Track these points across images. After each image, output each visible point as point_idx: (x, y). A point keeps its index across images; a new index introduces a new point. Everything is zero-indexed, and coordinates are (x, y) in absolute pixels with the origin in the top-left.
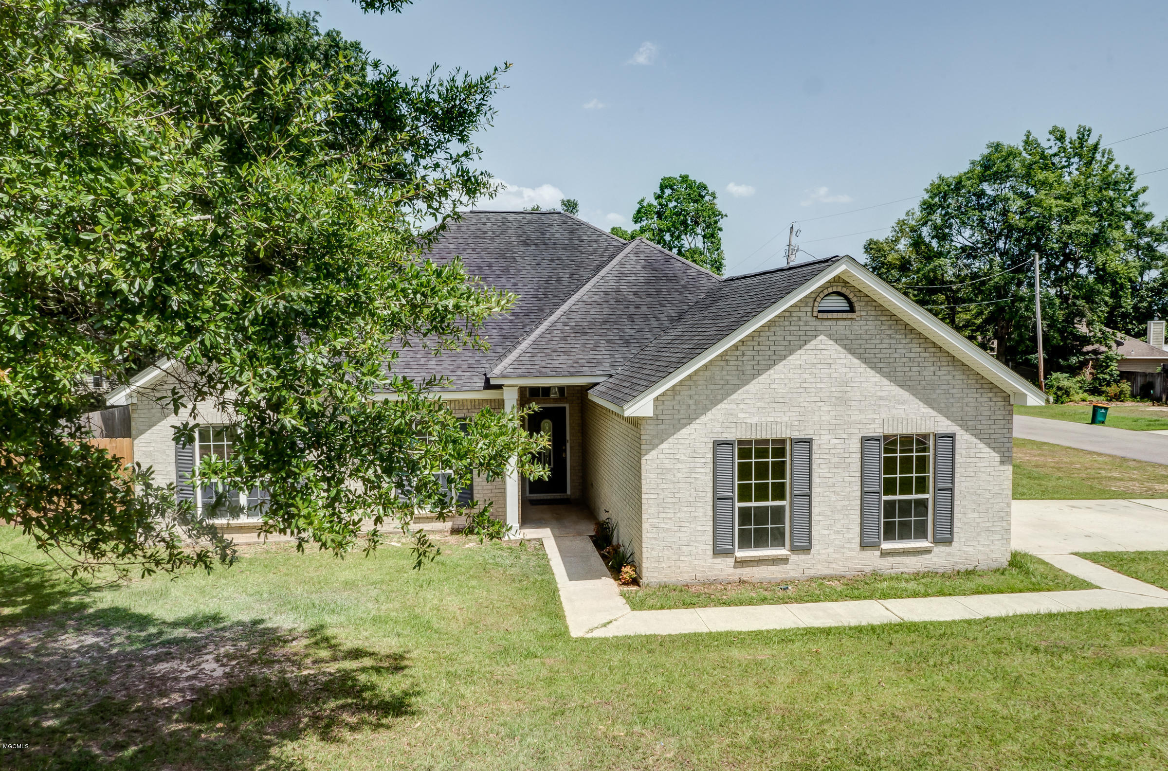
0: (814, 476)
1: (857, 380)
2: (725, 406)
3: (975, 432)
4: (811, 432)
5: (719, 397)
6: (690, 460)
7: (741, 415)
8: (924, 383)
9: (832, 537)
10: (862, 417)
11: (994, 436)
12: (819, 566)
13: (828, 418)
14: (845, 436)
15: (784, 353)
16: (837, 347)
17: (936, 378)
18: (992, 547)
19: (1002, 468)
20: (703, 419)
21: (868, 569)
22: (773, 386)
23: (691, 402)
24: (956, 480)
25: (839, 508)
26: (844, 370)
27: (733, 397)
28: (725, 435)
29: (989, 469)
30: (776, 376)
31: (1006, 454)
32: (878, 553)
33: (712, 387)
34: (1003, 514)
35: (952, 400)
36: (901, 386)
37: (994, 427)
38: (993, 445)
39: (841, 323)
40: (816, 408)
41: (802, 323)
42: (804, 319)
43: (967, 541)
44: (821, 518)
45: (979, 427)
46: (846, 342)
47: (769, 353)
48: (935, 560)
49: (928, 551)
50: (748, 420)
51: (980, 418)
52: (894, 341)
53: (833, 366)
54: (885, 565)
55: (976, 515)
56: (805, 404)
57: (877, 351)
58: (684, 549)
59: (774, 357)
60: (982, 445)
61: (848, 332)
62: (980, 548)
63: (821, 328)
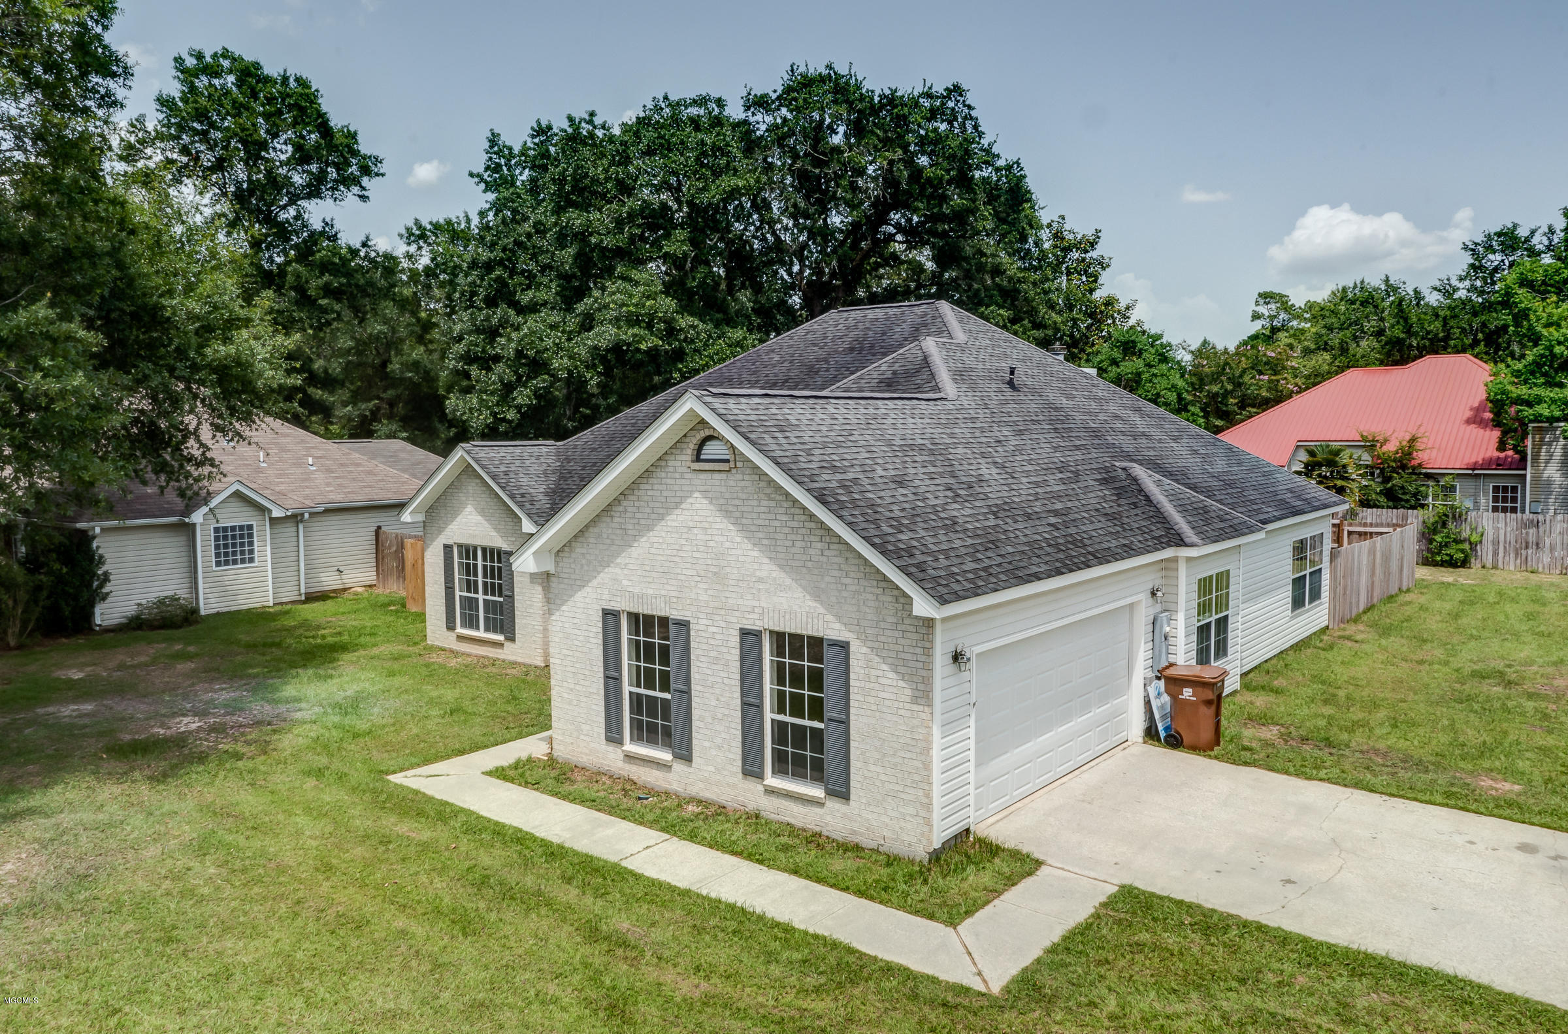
0: (693, 669)
1: (734, 551)
2: (611, 571)
3: (876, 645)
4: (688, 613)
5: (606, 559)
6: (584, 627)
7: (625, 582)
8: (809, 564)
9: (714, 752)
10: (740, 602)
11: (903, 656)
12: (701, 785)
13: (705, 598)
14: (723, 624)
15: (661, 511)
16: (712, 507)
17: (824, 559)
18: (903, 824)
19: (915, 707)
20: (594, 583)
21: (751, 807)
22: (653, 551)
23: (584, 561)
24: (852, 711)
25: (720, 716)
26: (721, 539)
27: (619, 560)
28: (612, 604)
29: (896, 704)
30: (655, 540)
31: (921, 687)
32: (761, 788)
33: (601, 546)
34: (916, 777)
35: (845, 594)
36: (781, 567)
37: (903, 642)
38: (902, 670)
39: (717, 476)
40: (693, 584)
41: (677, 476)
42: (679, 470)
43: (869, 804)
44: (702, 725)
45: (882, 639)
46: (722, 501)
47: (648, 510)
48: (828, 818)
49: (819, 804)
50: (631, 589)
51: (882, 625)
52: (773, 504)
53: (709, 532)
54: (772, 808)
55: (878, 769)
56: (683, 577)
57: (755, 516)
58: (583, 726)
59: (653, 516)
60: (885, 667)
61: (723, 489)
62: (887, 820)
63: (697, 482)
